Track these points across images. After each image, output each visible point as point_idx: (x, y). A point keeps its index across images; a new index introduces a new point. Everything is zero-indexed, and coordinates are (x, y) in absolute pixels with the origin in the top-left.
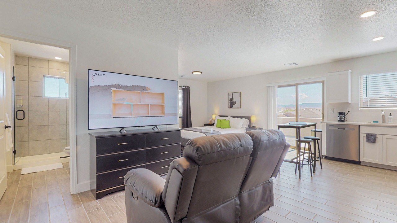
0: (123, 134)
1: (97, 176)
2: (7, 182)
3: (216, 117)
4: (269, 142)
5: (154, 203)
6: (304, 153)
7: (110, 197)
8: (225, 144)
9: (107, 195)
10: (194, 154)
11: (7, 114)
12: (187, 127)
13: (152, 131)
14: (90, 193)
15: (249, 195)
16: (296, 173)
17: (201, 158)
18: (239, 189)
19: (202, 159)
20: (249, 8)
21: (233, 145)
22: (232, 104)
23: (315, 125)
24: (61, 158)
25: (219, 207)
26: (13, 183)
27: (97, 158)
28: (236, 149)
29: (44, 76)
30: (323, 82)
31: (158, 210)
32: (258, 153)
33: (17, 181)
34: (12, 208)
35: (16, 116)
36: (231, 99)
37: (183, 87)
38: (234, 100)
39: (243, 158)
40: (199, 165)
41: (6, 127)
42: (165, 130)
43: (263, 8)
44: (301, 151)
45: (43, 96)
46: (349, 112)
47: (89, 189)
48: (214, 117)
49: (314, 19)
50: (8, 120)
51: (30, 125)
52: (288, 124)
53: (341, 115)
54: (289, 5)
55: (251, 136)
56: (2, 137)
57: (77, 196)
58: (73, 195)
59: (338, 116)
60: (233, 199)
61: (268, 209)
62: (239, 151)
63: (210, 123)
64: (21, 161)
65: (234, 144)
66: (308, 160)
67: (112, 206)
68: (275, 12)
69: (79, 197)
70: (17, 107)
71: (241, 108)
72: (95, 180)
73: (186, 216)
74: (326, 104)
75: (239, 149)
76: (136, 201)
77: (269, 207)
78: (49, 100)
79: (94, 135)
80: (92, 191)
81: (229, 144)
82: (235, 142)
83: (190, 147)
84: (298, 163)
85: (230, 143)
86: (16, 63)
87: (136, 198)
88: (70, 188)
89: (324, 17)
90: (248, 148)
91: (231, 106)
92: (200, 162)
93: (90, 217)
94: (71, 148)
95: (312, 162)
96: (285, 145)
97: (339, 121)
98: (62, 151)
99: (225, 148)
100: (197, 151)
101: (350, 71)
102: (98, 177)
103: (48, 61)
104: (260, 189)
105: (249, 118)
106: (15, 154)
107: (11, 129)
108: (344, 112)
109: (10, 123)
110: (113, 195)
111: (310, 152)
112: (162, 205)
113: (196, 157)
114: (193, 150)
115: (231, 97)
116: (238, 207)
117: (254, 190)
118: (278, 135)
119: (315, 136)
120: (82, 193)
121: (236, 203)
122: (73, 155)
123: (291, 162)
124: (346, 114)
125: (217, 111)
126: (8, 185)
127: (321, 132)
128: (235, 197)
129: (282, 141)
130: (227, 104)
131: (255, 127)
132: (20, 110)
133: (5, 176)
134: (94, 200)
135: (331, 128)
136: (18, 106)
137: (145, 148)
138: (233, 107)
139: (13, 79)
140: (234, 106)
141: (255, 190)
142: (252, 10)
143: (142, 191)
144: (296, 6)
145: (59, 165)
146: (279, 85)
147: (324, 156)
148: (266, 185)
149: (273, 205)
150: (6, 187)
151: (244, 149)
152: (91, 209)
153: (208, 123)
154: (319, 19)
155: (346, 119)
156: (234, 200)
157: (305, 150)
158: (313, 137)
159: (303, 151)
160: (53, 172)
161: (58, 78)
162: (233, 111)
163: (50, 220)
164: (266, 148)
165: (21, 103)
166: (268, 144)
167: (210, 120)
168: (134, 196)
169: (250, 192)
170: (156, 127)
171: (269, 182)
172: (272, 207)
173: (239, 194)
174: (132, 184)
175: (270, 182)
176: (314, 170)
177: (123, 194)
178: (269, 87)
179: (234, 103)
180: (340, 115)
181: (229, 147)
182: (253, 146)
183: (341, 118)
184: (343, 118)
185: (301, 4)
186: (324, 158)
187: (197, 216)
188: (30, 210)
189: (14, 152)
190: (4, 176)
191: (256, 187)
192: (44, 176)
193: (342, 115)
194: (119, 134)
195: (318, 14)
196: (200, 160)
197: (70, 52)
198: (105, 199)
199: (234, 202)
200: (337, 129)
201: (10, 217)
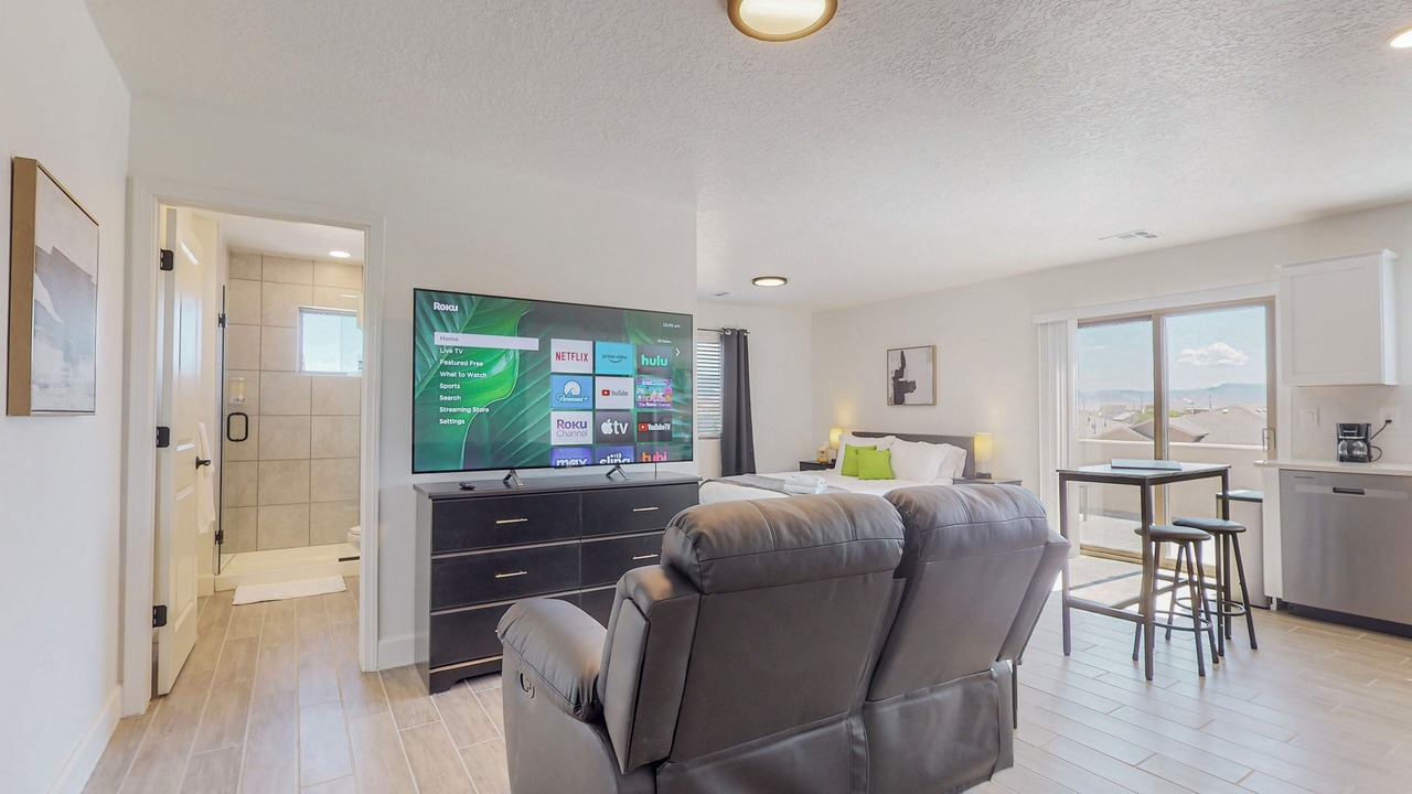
0: (513, 489)
1: (433, 619)
2: (199, 624)
3: (840, 438)
4: (972, 532)
5: (572, 707)
6: (1177, 583)
7: (469, 689)
8: (796, 527)
9: (460, 682)
10: (688, 557)
11: (202, 425)
12: (739, 472)
13: (606, 481)
14: (414, 673)
15: (906, 714)
16: (1135, 658)
17: (708, 569)
18: (865, 689)
19: (710, 573)
20: (922, 57)
21: (823, 531)
22: (901, 390)
23: (1223, 473)
24: (340, 560)
25: (789, 743)
26: (213, 629)
27: (434, 562)
28: (832, 547)
29: (301, 310)
30: (1269, 303)
31: (586, 731)
32: (924, 566)
33: (223, 623)
34: (208, 698)
35: (226, 432)
36: (900, 373)
37: (725, 330)
38: (908, 377)
39: (866, 579)
40: (701, 592)
41: (199, 463)
42: (650, 479)
43: (972, 52)
44: (1161, 572)
45: (297, 370)
46: (1388, 422)
47: (412, 662)
48: (835, 436)
49: (1185, 74)
50: (206, 440)
51: (261, 458)
52: (1105, 469)
53: (1352, 435)
54: (1070, 34)
55: (901, 504)
56: (189, 491)
57: (377, 680)
58: (366, 675)
59: (1340, 440)
60: (841, 719)
61: (991, 776)
62: (845, 554)
63: (822, 460)
64: (238, 565)
65: (826, 528)
66: (1191, 613)
67: (473, 719)
68: (1021, 61)
69: (381, 682)
70: (229, 405)
71: (934, 404)
72: (426, 633)
73: (669, 757)
74: (1283, 391)
75: (845, 549)
76: (530, 701)
77: (992, 771)
78: (313, 380)
79: (428, 490)
80: (418, 665)
81: (810, 529)
82: (832, 524)
83: (677, 533)
84: (1145, 621)
85: (812, 525)
86: (231, 277)
87: (531, 691)
88: (358, 654)
89: (1226, 61)
90: (881, 547)
91: (898, 399)
92: (706, 583)
93: (407, 744)
94: (365, 530)
95: (1208, 619)
96: (1047, 544)
97: (1342, 459)
98: (343, 541)
99: (794, 541)
100: (695, 545)
101: (1387, 253)
102: (436, 623)
103: (313, 262)
104: (949, 697)
105: (964, 442)
106: (220, 544)
107: (212, 468)
108: (1362, 422)
109: (210, 453)
110: (479, 685)
111: (1196, 578)
112: (595, 716)
113: (691, 563)
114: (685, 544)
115: (897, 365)
116: (859, 750)
117: (923, 700)
118: (1015, 507)
119: (1226, 517)
120: (390, 671)
121: (853, 739)
122: (368, 555)
123: (1116, 613)
124: (1373, 431)
125: (847, 416)
126: (199, 632)
127: (1260, 501)
128: (850, 715)
129: (1030, 528)
130: (884, 389)
131: (988, 476)
132: (238, 414)
133: (193, 605)
134: (424, 695)
135: (1302, 488)
136: (232, 402)
137: (581, 539)
138: (906, 402)
139: (222, 321)
140: (908, 397)
141: (928, 698)
142: (933, 62)
143: (544, 668)
144: (1099, 35)
145: (333, 583)
146: (1082, 316)
147: (1275, 601)
148: (978, 685)
149: (1009, 763)
150: (195, 638)
151: (867, 549)
152: (413, 721)
153: (813, 459)
154: (1208, 69)
155: (1374, 453)
156: (843, 724)
157: (1178, 569)
158: (1218, 522)
159: (1172, 574)
160: (316, 603)
161: (338, 313)
162: (904, 419)
163: (298, 743)
164: (959, 550)
165: (240, 393)
166: (966, 537)
167: (823, 449)
168: (526, 685)
169: (911, 703)
170: (616, 471)
171: (991, 677)
172: (1009, 770)
173: (864, 707)
174: (517, 644)
175: (995, 675)
176: (1218, 654)
177: (496, 684)
178: (1042, 325)
179: (911, 387)
180: (1345, 435)
181: (807, 538)
182: (902, 541)
183: (1350, 449)
184: (1361, 449)
185: (1117, 28)
186: (1274, 606)
187: (707, 762)
188: (251, 708)
189: (219, 537)
190: (191, 605)
191: (932, 691)
192: (293, 612)
193: (1355, 438)
194: (502, 487)
195: (1197, 52)
196: (706, 577)
197: (368, 239)
198: (454, 695)
199: (845, 730)
200: (1329, 490)
201: (201, 721)
